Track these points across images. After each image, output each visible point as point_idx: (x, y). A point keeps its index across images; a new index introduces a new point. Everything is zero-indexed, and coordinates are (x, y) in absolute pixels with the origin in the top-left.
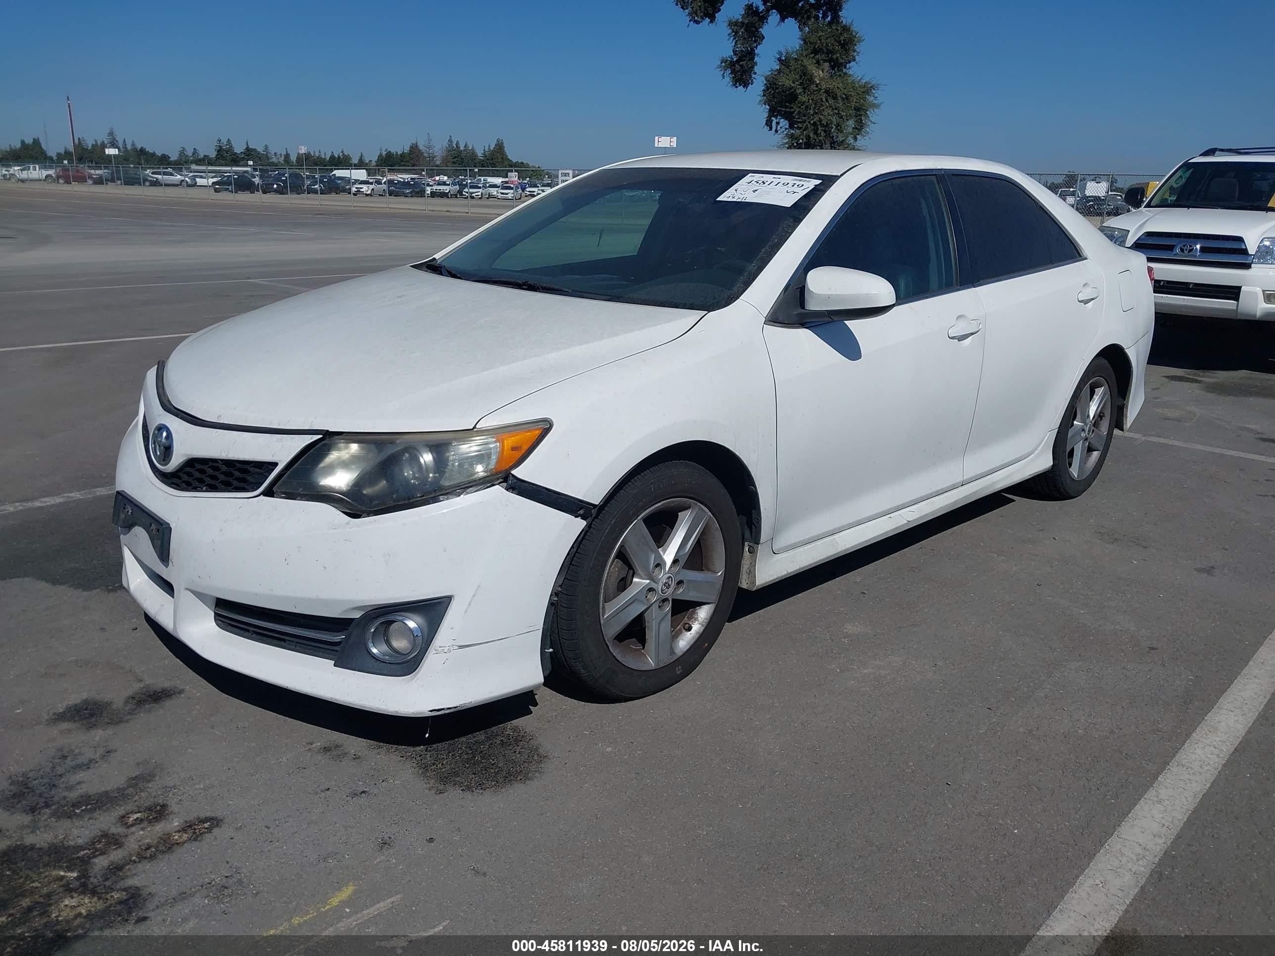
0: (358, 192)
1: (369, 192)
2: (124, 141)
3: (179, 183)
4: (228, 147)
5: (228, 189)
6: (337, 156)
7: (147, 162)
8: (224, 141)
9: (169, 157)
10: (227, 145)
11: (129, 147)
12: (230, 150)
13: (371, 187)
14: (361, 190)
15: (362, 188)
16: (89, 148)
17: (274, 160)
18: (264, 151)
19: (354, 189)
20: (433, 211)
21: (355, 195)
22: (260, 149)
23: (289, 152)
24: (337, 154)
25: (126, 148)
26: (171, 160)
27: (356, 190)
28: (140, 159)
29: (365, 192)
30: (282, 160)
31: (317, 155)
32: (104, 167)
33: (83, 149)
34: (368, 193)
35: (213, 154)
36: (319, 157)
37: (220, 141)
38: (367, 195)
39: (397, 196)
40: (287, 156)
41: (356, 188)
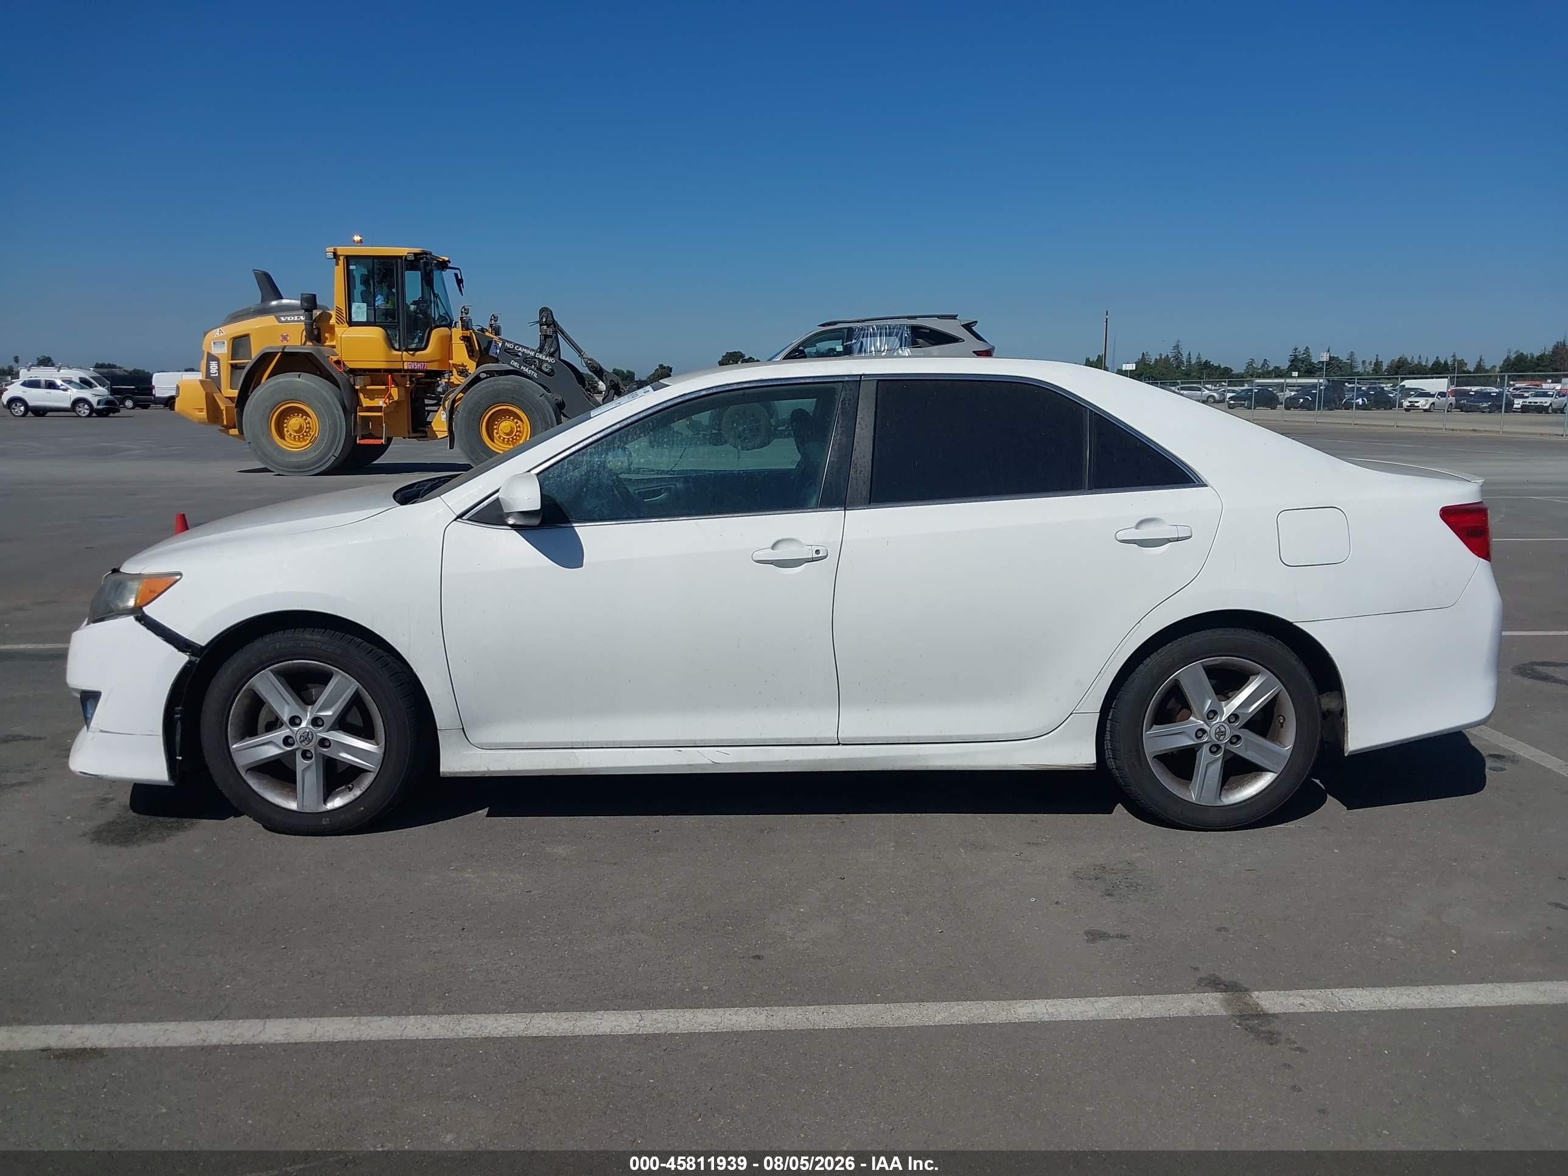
0: (1412, 407)
1: (1427, 407)
2: (1189, 354)
3: (1205, 399)
4: (1305, 356)
5: (1244, 404)
6: (1443, 362)
7: (1209, 376)
8: (1302, 350)
9: (1232, 370)
10: (1304, 354)
11: (1193, 361)
12: (1307, 359)
13: (1431, 400)
14: (1416, 404)
15: (1417, 402)
16: (1151, 363)
17: (1360, 369)
18: (1348, 359)
19: (1406, 404)
20: (1453, 430)
21: (1407, 410)
22: (1344, 358)
23: (1380, 360)
24: (1444, 359)
25: (1190, 362)
26: (1233, 372)
27: (1409, 404)
28: (1202, 373)
29: (1421, 407)
30: (1370, 369)
31: (1416, 362)
32: (1161, 383)
33: (1145, 364)
34: (1425, 408)
35: (1285, 365)
36: (1420, 364)
37: (1296, 349)
38: (1425, 410)
39: (1468, 412)
40: (1378, 364)
41: (1410, 402)
